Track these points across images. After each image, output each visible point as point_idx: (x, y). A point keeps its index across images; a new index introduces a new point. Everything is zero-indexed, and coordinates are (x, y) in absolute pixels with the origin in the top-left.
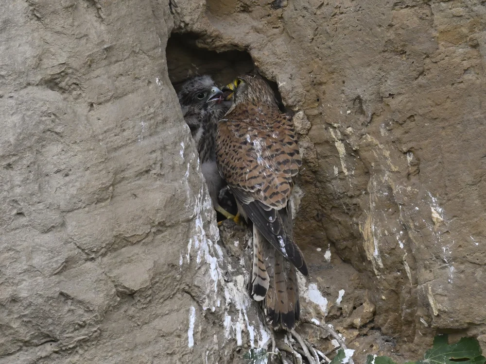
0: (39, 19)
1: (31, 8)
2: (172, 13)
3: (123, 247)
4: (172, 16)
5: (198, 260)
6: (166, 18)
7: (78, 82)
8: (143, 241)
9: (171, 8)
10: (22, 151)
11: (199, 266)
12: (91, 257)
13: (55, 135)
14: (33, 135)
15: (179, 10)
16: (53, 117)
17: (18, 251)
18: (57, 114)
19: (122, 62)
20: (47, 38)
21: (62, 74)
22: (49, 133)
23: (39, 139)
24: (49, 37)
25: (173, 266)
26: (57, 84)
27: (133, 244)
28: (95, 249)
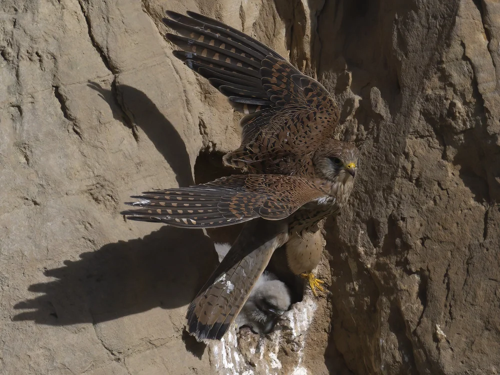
0: (77, 133)
1: (71, 123)
2: (201, 134)
3: (147, 350)
4: (201, 136)
5: (217, 366)
6: (195, 137)
7: (111, 194)
8: (167, 344)
9: (200, 129)
10: (57, 256)
11: (217, 370)
12: (118, 358)
13: (89, 242)
14: (68, 241)
15: (208, 131)
16: (88, 225)
17: (50, 350)
18: (92, 224)
19: (154, 177)
20: (85, 152)
21: (98, 185)
22: (83, 239)
23: (73, 246)
24: (87, 150)
25: (193, 369)
26: (91, 194)
27: (156, 347)
28: (122, 351)
